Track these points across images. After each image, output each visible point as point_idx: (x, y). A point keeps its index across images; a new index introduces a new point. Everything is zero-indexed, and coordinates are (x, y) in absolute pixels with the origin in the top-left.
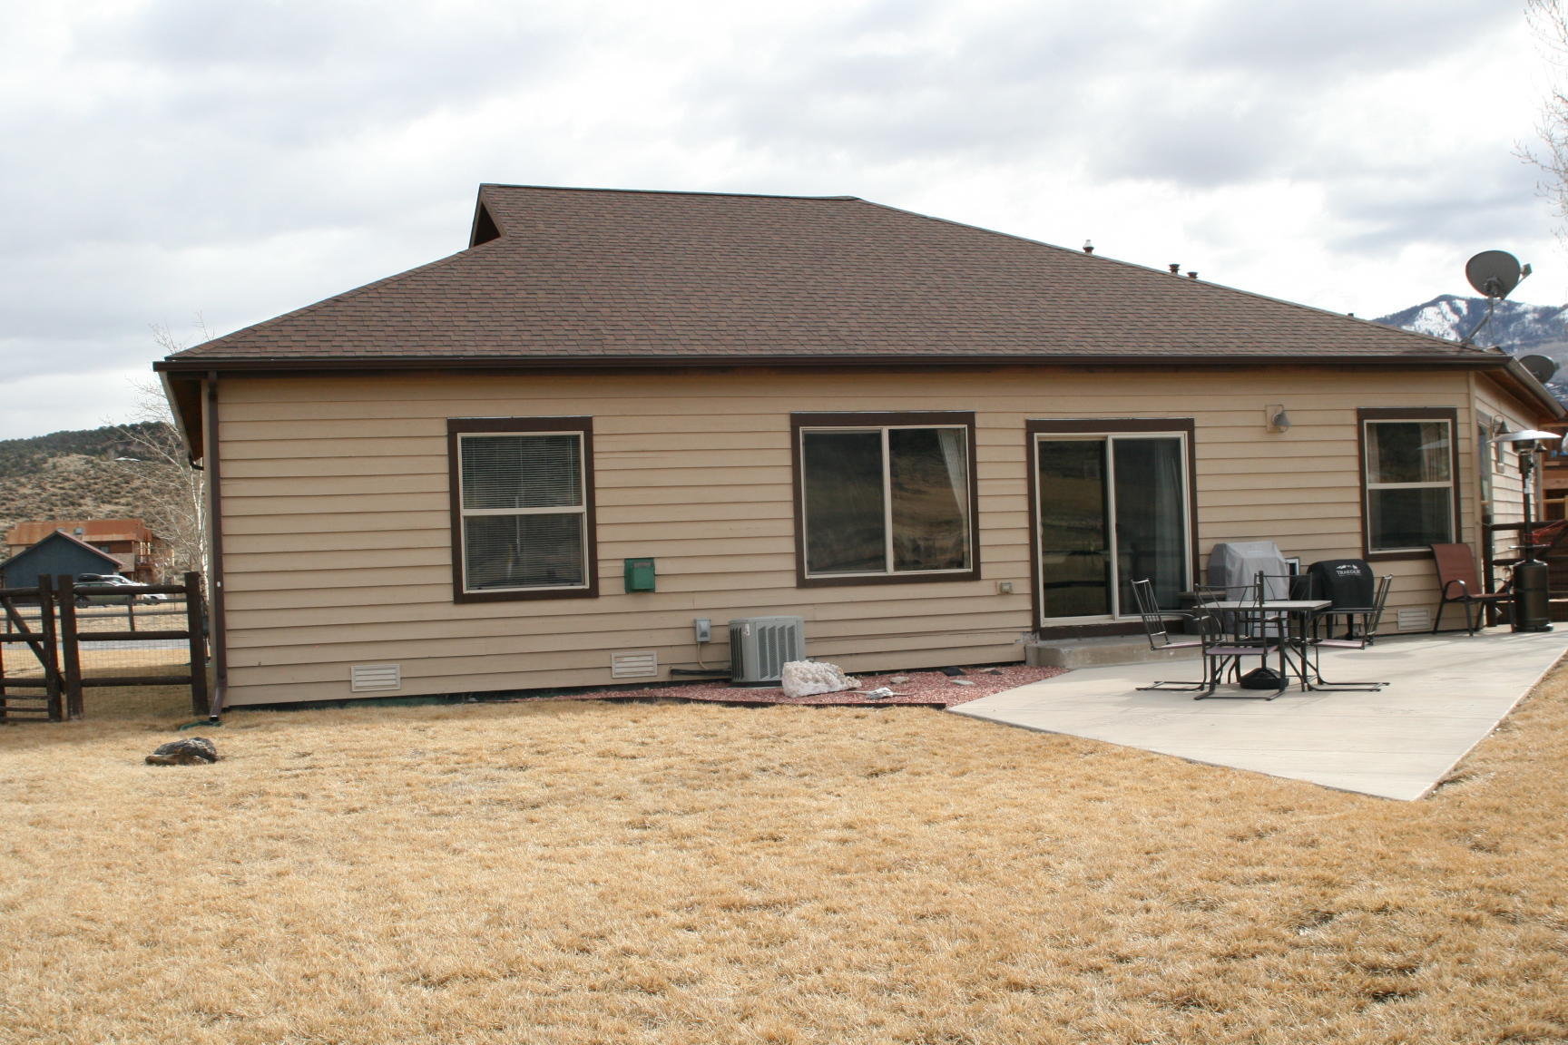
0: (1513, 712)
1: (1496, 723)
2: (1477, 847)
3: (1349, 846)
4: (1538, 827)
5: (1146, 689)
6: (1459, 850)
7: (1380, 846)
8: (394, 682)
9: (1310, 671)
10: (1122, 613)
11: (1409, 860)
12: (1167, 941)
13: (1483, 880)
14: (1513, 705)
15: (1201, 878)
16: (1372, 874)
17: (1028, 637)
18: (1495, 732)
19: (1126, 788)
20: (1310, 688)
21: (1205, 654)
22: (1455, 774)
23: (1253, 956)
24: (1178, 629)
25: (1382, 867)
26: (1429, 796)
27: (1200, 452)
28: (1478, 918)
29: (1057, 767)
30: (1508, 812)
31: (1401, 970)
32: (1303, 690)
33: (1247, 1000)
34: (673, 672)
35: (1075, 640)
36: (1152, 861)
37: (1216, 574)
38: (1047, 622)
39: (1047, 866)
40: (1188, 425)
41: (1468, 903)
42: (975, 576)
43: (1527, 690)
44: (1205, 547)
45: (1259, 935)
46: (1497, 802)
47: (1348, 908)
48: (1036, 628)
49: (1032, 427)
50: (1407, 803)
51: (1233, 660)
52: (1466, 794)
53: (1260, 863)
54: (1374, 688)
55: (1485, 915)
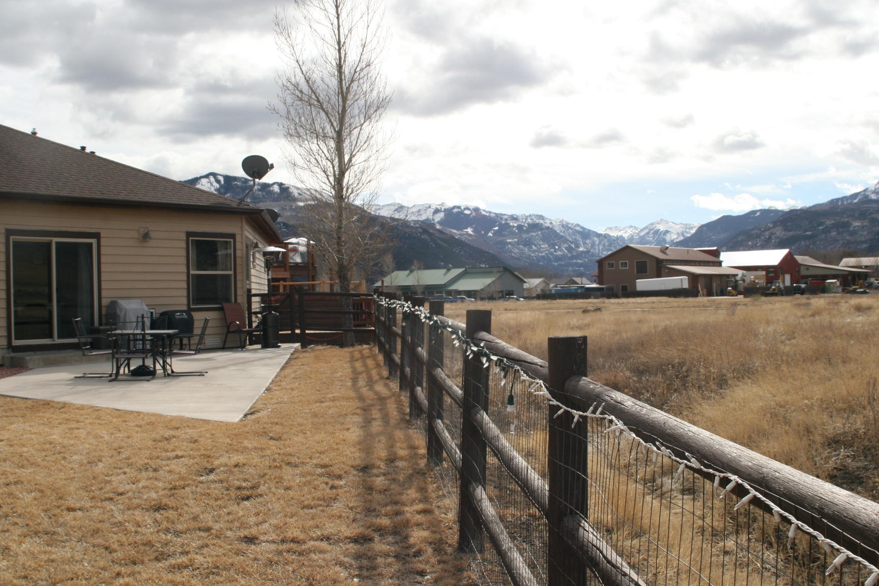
0: (271, 384)
1: (265, 389)
2: (272, 438)
3: (212, 442)
4: (297, 429)
5: (80, 377)
6: (264, 441)
7: (228, 441)
9: (168, 367)
10: (59, 337)
11: (243, 445)
12: (141, 485)
13: (279, 451)
14: (270, 381)
15: (146, 458)
16: (227, 452)
17: (5, 351)
18: (264, 393)
19: (90, 423)
20: (169, 375)
21: (113, 357)
22: (252, 410)
23: (184, 488)
24: (95, 346)
25: (231, 449)
26: (241, 420)
27: (103, 251)
28: (281, 466)
29: (48, 415)
30: (282, 424)
31: (252, 488)
32: (165, 376)
33: (187, 505)
35: (32, 353)
36: (119, 453)
37: (112, 315)
38: (16, 343)
39: (64, 458)
40: (97, 236)
41: (274, 460)
43: (275, 374)
44: (105, 302)
45: (183, 479)
46: (276, 420)
47: (221, 465)
48: (10, 346)
49: (9, 233)
50: (233, 424)
51: (126, 362)
52: (260, 418)
53: (173, 450)
54: (201, 374)
55: (283, 464)
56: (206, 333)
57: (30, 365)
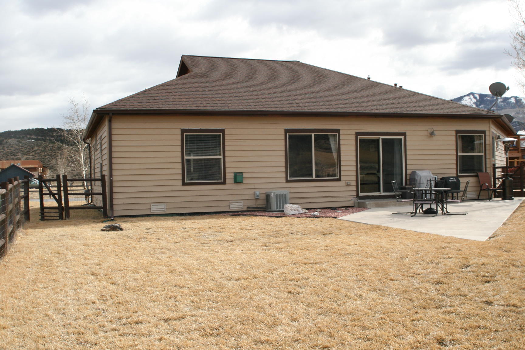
0: (506, 221)
1: (502, 223)
2: (505, 251)
3: (470, 251)
4: (521, 247)
5: (395, 214)
6: (500, 252)
7: (479, 251)
8: (164, 209)
9: (445, 210)
10: (384, 192)
11: (488, 254)
12: (429, 270)
13: (509, 258)
14: (506, 219)
15: (432, 257)
16: (478, 257)
17: (355, 199)
18: (502, 226)
19: (401, 238)
20: (445, 214)
21: (414, 203)
22: (494, 235)
23: (452, 274)
24: (403, 196)
25: (480, 255)
26: (487, 240)
27: (408, 143)
28: (509, 266)
29: (378, 233)
30: (512, 244)
31: (492, 277)
32: (443, 214)
33: (454, 282)
34: (248, 208)
35: (369, 200)
36: (417, 253)
37: (413, 180)
38: (361, 194)
39: (388, 255)
40: (404, 134)
41: (505, 263)
42: (339, 180)
43: (510, 215)
44: (409, 172)
45: (452, 269)
46: (508, 241)
47: (474, 263)
48: (358, 196)
49: (357, 134)
50: (482, 242)
51: (421, 206)
52: (498, 239)
53: (447, 254)
54: (464, 214)
55: (511, 265)
56: (467, 190)
57: (368, 207)
